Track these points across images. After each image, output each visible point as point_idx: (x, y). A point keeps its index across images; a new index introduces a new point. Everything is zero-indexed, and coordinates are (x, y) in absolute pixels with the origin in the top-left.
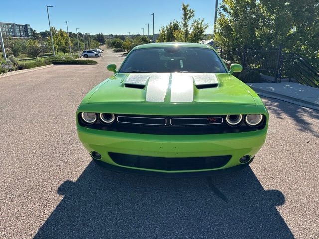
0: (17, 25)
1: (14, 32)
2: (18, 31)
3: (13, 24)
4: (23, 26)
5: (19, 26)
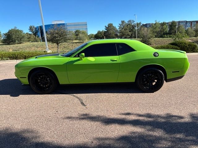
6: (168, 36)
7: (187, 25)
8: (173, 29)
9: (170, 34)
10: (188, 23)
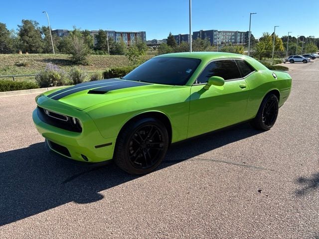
0: (239, 32)
1: (236, 39)
2: (239, 38)
3: (236, 32)
4: (244, 33)
5: (241, 33)
6: (98, 52)
7: (117, 37)
8: (102, 42)
9: (100, 49)
10: (117, 35)
